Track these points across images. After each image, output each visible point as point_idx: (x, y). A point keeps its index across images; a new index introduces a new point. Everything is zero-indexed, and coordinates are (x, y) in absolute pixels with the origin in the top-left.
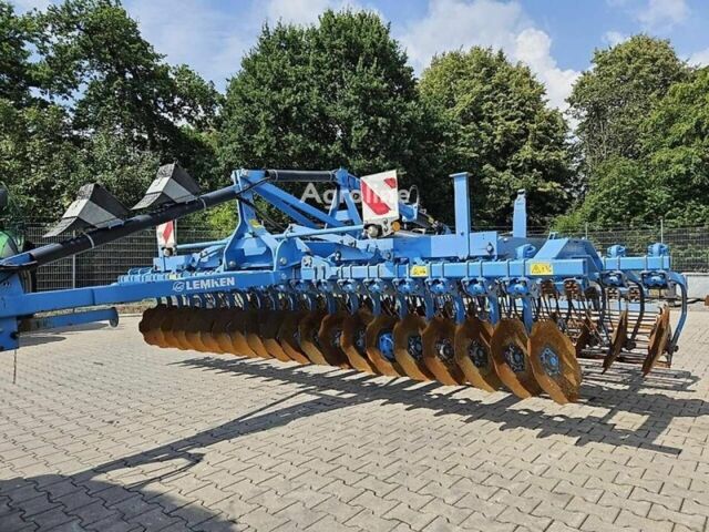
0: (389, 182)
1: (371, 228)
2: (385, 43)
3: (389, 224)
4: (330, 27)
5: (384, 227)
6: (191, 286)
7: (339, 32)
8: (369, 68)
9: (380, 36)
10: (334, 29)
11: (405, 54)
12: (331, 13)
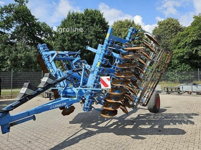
0: (108, 79)
1: (103, 91)
2: (102, 18)
3: (108, 90)
4: (86, 14)
5: (107, 91)
6: (55, 106)
7: (89, 15)
8: (97, 26)
9: (101, 16)
10: (87, 14)
11: (108, 22)
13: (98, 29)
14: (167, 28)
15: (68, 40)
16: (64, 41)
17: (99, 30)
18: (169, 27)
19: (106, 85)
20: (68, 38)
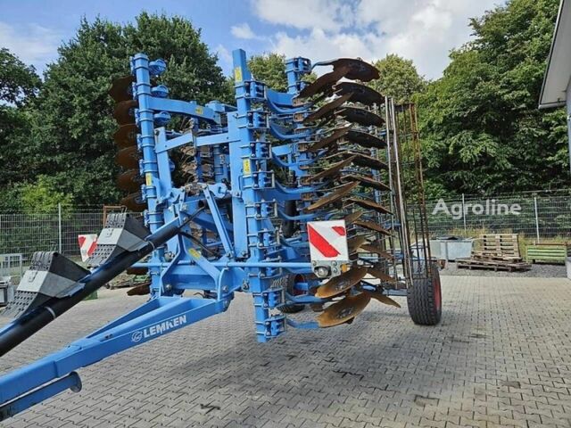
0: (337, 229)
1: (321, 270)
2: (195, 45)
3: (338, 266)
4: (145, 26)
5: (333, 269)
6: (148, 333)
7: (153, 32)
8: (179, 65)
9: (191, 38)
10: (148, 28)
11: (216, 56)
12: (145, 15)
13: (183, 76)
14: (385, 83)
15: (82, 106)
16: (67, 110)
17: (185, 79)
18: (391, 80)
19: (329, 250)
20: (81, 101)
